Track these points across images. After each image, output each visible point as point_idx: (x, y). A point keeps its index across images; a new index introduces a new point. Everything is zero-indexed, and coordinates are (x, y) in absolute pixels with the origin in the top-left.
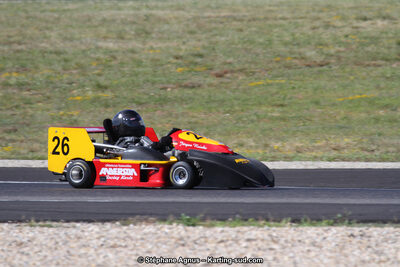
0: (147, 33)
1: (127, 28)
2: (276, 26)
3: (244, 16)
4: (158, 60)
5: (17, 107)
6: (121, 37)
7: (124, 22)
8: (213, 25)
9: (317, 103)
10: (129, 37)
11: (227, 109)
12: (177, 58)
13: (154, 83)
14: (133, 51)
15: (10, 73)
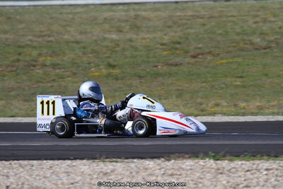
0: (138, 27)
1: (123, 24)
2: (229, 22)
3: (205, 15)
4: (149, 47)
5: (54, 80)
6: (120, 31)
7: (119, 21)
8: (184, 22)
9: (266, 75)
10: (125, 30)
11: (204, 80)
12: (162, 45)
13: (149, 62)
14: (131, 40)
15: (45, 57)
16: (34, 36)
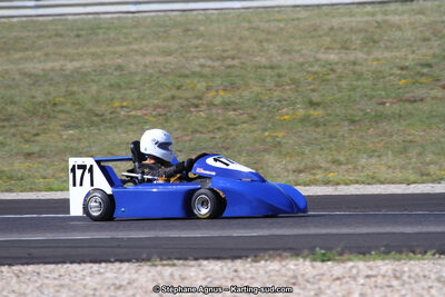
0: (374, 42)
1: (354, 37)
4: (380, 72)
5: (218, 129)
6: (345, 47)
7: (352, 30)
12: (402, 68)
13: (372, 97)
14: (355, 63)
15: (217, 91)
16: (211, 58)
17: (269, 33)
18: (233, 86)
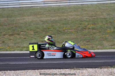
17: (104, 10)
18: (95, 24)
